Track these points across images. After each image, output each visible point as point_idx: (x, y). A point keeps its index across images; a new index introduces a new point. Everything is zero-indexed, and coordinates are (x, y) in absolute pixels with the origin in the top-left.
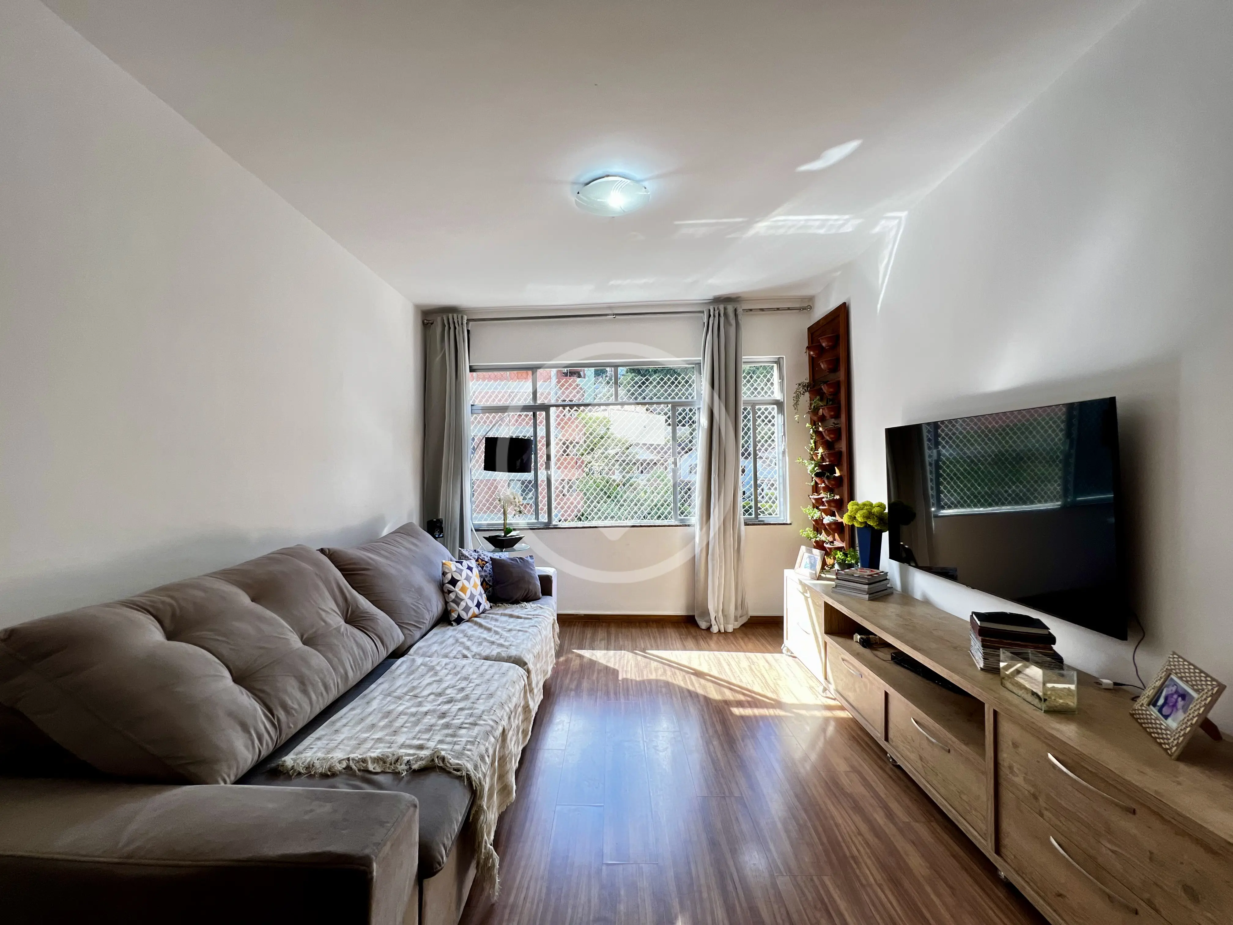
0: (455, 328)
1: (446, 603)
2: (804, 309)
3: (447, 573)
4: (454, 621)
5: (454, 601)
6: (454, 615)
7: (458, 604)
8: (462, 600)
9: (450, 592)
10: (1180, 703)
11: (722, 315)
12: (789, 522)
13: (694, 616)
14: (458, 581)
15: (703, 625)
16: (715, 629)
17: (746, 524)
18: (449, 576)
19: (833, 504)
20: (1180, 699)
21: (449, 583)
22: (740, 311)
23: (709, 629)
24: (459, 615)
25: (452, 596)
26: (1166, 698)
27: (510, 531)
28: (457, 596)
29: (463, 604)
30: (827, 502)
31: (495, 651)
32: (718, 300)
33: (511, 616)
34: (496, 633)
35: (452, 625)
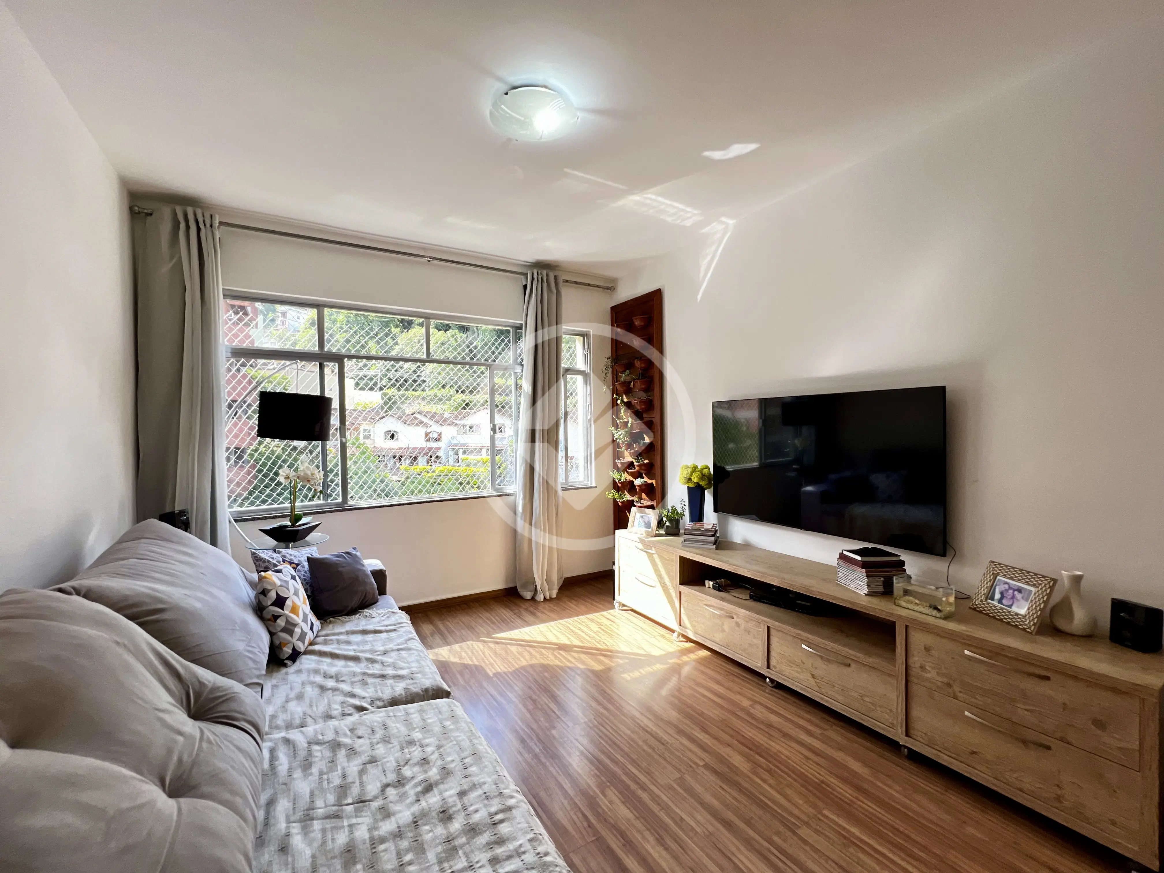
0: (199, 229)
1: (272, 634)
2: (608, 288)
3: (269, 591)
4: (288, 659)
5: (285, 630)
6: (288, 650)
7: (291, 633)
8: (295, 625)
9: (276, 617)
10: (1018, 595)
11: (545, 281)
12: (594, 485)
13: (516, 587)
14: (287, 598)
15: (528, 595)
16: (540, 597)
17: (563, 490)
18: (273, 595)
19: (643, 468)
20: (1016, 593)
21: (274, 604)
22: (560, 281)
23: (533, 599)
24: (294, 649)
25: (281, 622)
26: (1002, 593)
27: (299, 518)
28: (288, 622)
29: (297, 630)
30: (638, 466)
31: (399, 688)
32: (540, 265)
33: (365, 632)
34: (373, 661)
35: (285, 666)
